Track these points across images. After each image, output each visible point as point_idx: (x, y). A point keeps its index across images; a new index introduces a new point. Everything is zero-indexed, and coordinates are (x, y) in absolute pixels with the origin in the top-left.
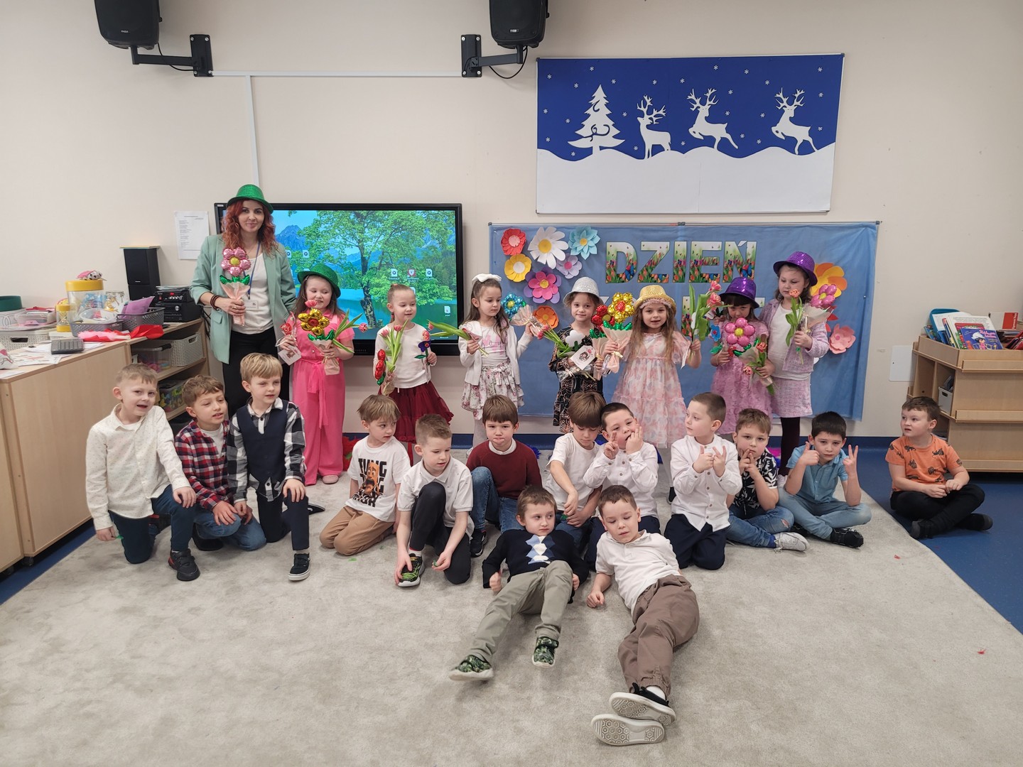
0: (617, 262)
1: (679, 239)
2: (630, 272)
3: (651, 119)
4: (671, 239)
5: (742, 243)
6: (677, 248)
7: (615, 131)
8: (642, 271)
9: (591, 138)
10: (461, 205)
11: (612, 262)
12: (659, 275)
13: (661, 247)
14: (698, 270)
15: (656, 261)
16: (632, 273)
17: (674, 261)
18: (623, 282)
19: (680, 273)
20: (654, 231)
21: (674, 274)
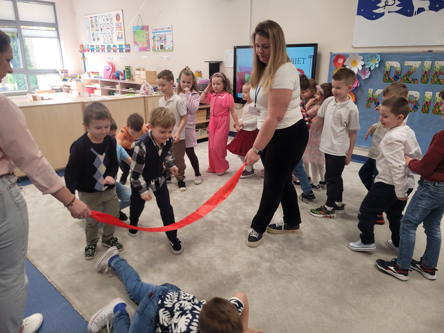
0: (390, 72)
1: (427, 60)
2: (396, 77)
4: (423, 60)
6: (425, 64)
8: (403, 77)
9: (384, 7)
10: (317, 44)
11: (387, 72)
12: (412, 79)
13: (415, 64)
14: (437, 77)
15: (412, 71)
16: (397, 78)
17: (423, 72)
19: (426, 79)
20: (413, 55)
21: (422, 79)
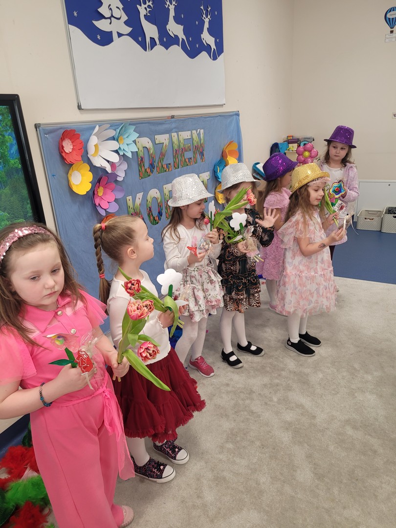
0: (144, 157)
1: (174, 130)
2: (152, 166)
3: (145, 8)
4: (168, 131)
5: (199, 130)
6: (173, 139)
7: (125, 18)
8: (158, 163)
9: (109, 20)
10: (17, 96)
11: (142, 158)
12: (167, 165)
13: (162, 139)
14: (184, 156)
15: (164, 152)
17: (173, 151)
18: (149, 176)
20: (161, 124)
21: (174, 162)
